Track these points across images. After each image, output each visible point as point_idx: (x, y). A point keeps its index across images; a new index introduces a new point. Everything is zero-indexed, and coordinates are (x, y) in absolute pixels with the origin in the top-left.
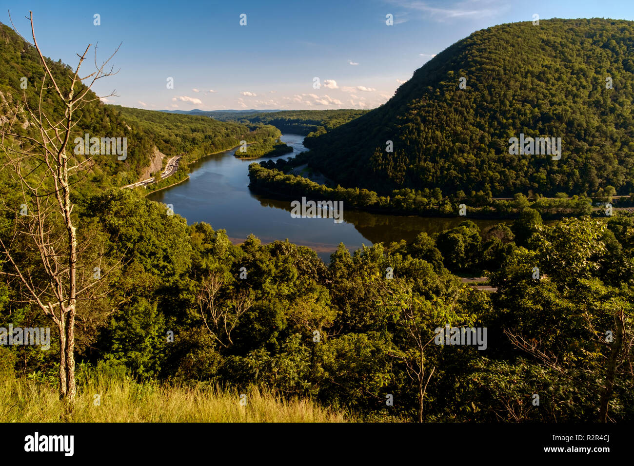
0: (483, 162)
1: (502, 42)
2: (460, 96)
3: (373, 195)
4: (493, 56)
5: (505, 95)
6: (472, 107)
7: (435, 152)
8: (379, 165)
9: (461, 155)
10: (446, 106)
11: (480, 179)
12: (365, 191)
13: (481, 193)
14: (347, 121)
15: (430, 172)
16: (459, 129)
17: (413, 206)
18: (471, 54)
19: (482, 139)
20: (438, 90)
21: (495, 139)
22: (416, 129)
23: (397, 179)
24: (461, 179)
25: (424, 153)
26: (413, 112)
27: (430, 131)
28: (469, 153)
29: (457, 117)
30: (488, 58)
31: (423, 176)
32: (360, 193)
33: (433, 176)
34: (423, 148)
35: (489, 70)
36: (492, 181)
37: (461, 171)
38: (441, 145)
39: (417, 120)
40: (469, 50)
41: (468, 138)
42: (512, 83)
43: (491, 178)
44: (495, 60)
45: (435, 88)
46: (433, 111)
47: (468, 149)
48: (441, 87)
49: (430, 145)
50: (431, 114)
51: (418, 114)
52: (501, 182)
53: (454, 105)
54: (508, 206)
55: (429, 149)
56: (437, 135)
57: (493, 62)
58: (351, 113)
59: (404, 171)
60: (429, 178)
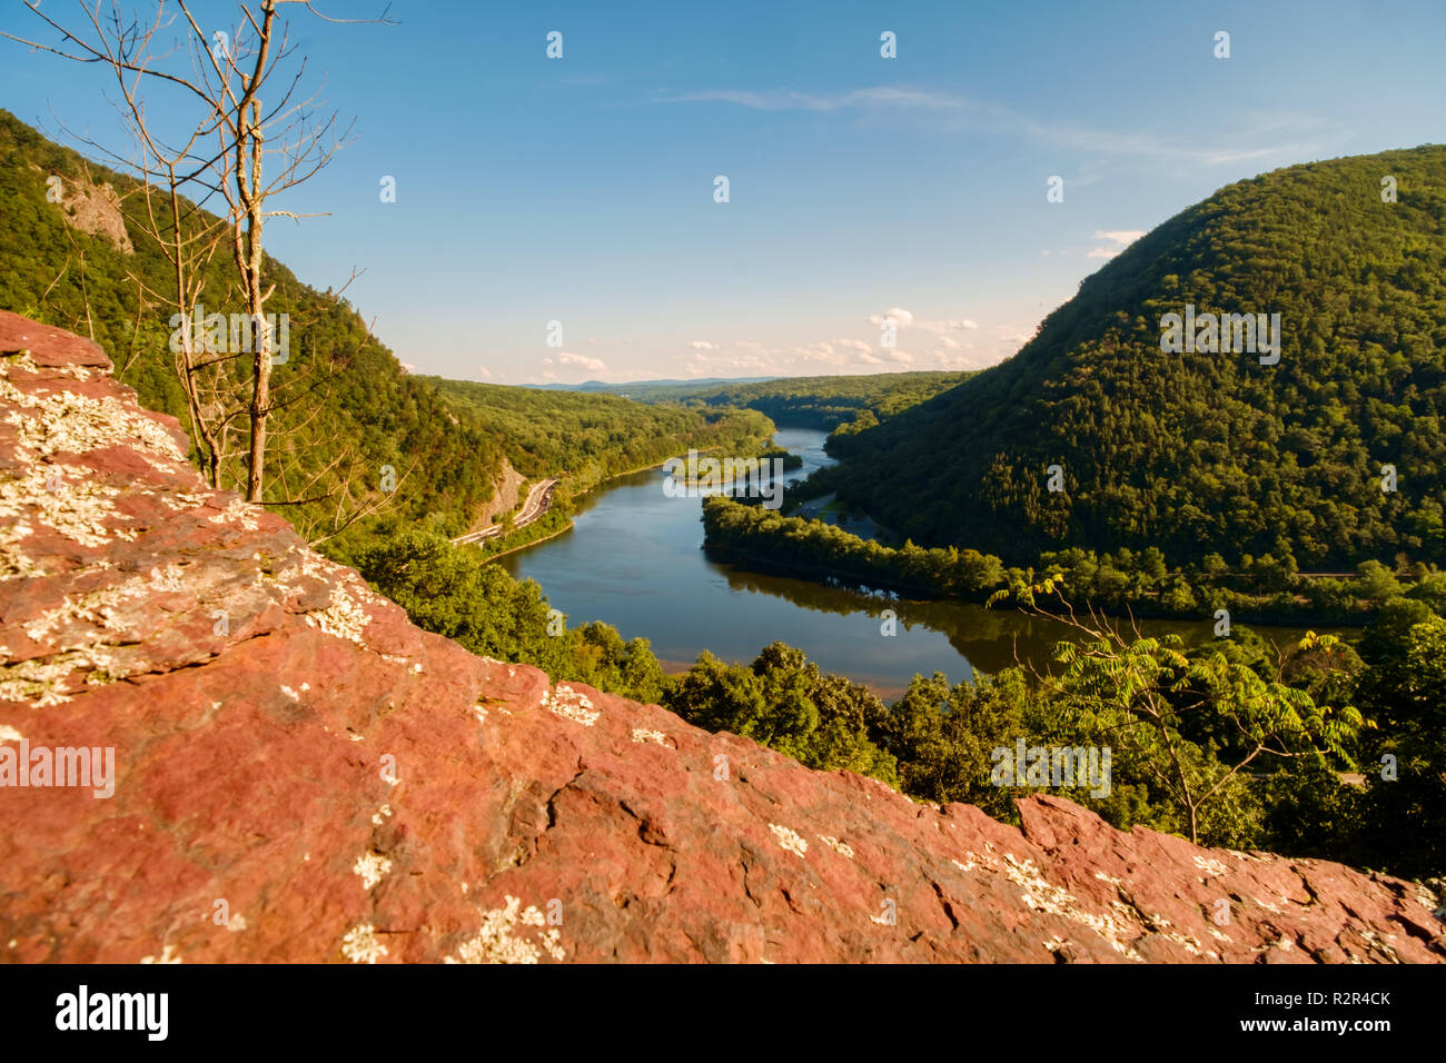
0: (1268, 484)
1: (1296, 206)
3: (992, 564)
4: (1275, 237)
5: (1313, 326)
7: (1142, 461)
8: (1004, 494)
9: (1208, 467)
11: (1262, 525)
12: (973, 555)
13: (1268, 560)
14: (925, 398)
15: (1131, 509)
16: (1200, 406)
17: (1093, 591)
18: (1218, 236)
19: (1260, 431)
20: (1142, 319)
21: (1295, 428)
22: (1091, 409)
23: (1050, 525)
24: (1212, 527)
25: (1114, 465)
26: (1083, 370)
27: (1127, 412)
28: (1228, 464)
29: (1192, 380)
30: (1262, 243)
31: (1116, 518)
32: (960, 559)
33: (1139, 520)
34: (1111, 453)
35: (1266, 268)
36: (1294, 529)
37: (1211, 507)
38: (1157, 446)
39: (1093, 388)
40: (1213, 227)
41: (1225, 427)
42: (1328, 295)
43: (1292, 524)
44: (1279, 246)
45: (1133, 314)
46: (1132, 367)
47: (1225, 452)
48: (1148, 312)
49: (1126, 448)
50: (1126, 375)
51: (1095, 375)
52: (1317, 532)
54: (1344, 594)
55: (1127, 455)
56: (1145, 422)
57: (1276, 251)
58: (934, 379)
59: (1067, 507)
60: (1129, 524)
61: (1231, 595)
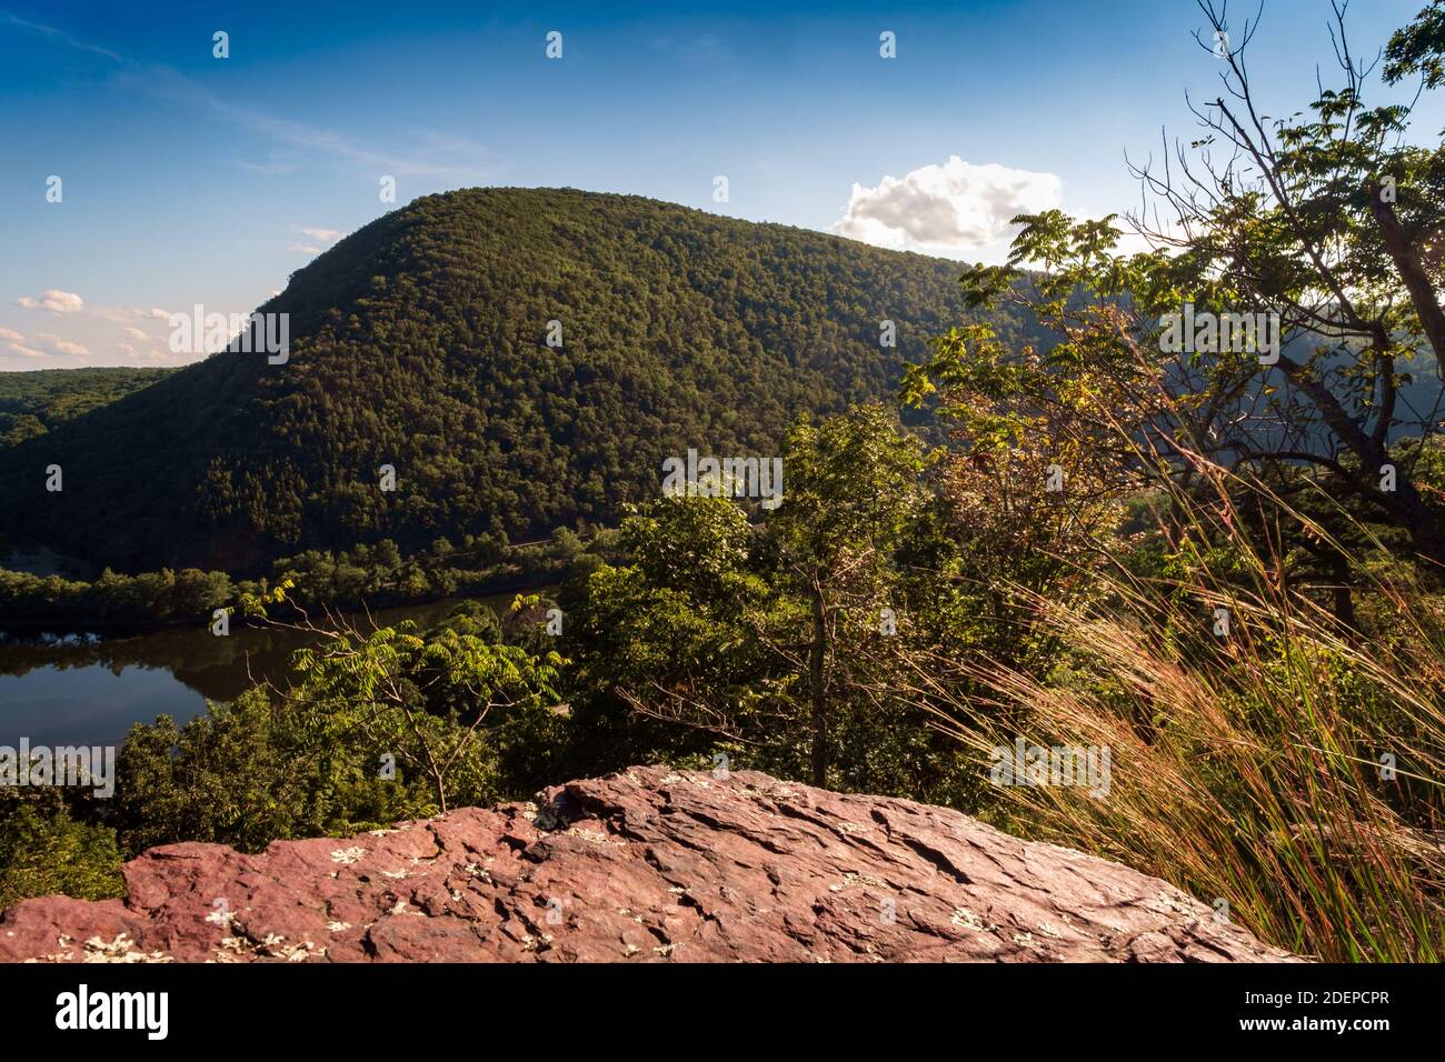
0: (479, 471)
1: (479, 224)
2: (409, 332)
3: (218, 580)
4: (465, 250)
5: (501, 330)
6: (437, 355)
8: (225, 503)
9: (429, 459)
10: (379, 353)
11: (478, 508)
12: (194, 574)
13: (486, 538)
14: (112, 398)
15: (363, 504)
16: (416, 402)
17: (333, 592)
18: (418, 242)
19: (469, 423)
20: (355, 317)
21: (496, 419)
22: (313, 407)
23: (281, 531)
24: (437, 514)
25: (341, 463)
26: (301, 367)
27: (349, 409)
28: (446, 454)
29: (408, 377)
30: (455, 253)
31: (348, 515)
32: (177, 581)
33: (372, 515)
34: (338, 450)
35: (461, 277)
36: (504, 508)
37: (435, 495)
38: (381, 441)
39: (314, 387)
40: (412, 234)
41: (440, 421)
42: (511, 305)
43: (501, 502)
44: (470, 258)
45: (346, 313)
46: (350, 363)
47: (442, 445)
48: (361, 311)
49: (353, 444)
50: (345, 372)
51: (313, 372)
52: (520, 508)
53: (397, 351)
54: (545, 557)
56: (368, 419)
57: (466, 262)
58: (122, 376)
59: (297, 509)
60: (362, 520)
61: (459, 574)
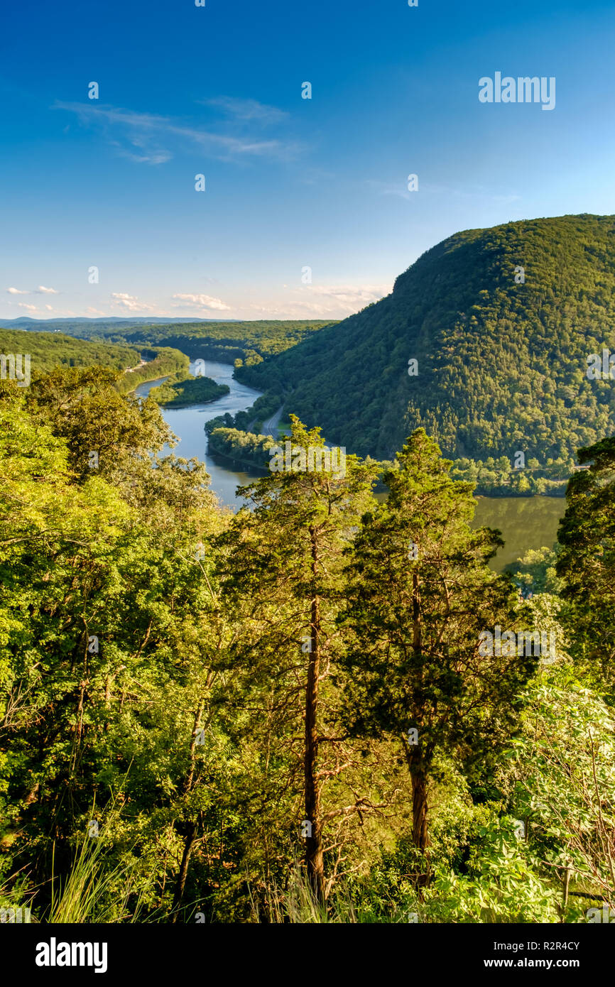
0: (554, 418)
5: (562, 325)
6: (524, 342)
7: (489, 406)
9: (524, 409)
10: (492, 341)
11: (554, 442)
13: (559, 461)
15: (488, 434)
16: (515, 373)
18: (505, 266)
19: (546, 387)
20: (474, 317)
21: (562, 385)
23: (446, 445)
24: (530, 443)
25: (476, 408)
26: (449, 349)
27: (478, 376)
28: (533, 406)
29: (508, 356)
31: (481, 439)
33: (493, 440)
34: (474, 401)
35: (535, 290)
36: (568, 443)
37: (528, 432)
38: (497, 397)
39: (458, 361)
41: (529, 385)
42: (567, 308)
43: (567, 440)
45: (469, 315)
46: (476, 348)
47: (530, 400)
48: (477, 313)
49: (481, 398)
50: (474, 353)
51: (456, 352)
53: (501, 340)
55: (482, 402)
56: (488, 382)
57: (538, 279)
59: (454, 433)
60: (488, 443)
61: (545, 481)
